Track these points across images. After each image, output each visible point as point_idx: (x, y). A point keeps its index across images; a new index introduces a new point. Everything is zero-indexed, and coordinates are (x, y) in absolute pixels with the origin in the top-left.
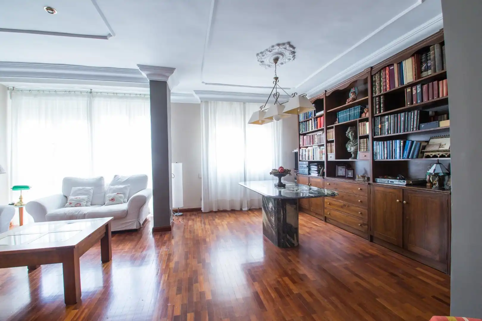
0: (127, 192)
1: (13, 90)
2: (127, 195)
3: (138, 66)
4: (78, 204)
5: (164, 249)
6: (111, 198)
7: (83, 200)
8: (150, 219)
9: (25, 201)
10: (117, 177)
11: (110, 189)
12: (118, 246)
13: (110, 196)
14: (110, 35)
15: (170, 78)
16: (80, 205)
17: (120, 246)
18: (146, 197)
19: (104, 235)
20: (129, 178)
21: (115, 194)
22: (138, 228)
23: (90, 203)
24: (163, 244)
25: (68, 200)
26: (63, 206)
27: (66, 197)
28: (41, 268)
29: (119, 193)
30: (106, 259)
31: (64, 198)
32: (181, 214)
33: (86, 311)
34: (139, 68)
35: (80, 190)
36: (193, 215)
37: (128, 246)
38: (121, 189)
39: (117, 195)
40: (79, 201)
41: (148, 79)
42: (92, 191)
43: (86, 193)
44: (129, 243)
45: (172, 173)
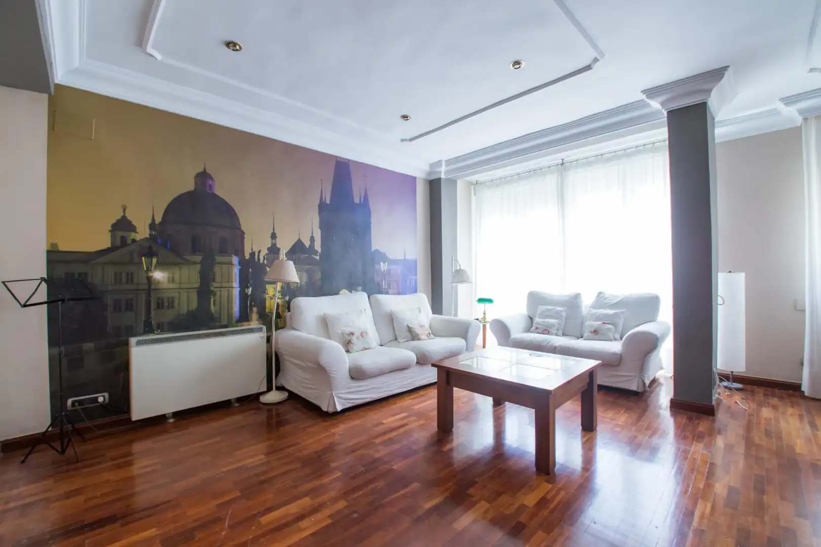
0: (621, 324)
1: (477, 184)
2: (620, 329)
3: (644, 94)
4: (546, 331)
5: (698, 449)
6: (592, 329)
7: (553, 325)
8: (662, 380)
9: (489, 318)
10: (602, 295)
11: (592, 315)
12: (606, 410)
13: (592, 326)
14: (596, 60)
15: (713, 94)
16: (548, 333)
17: (608, 411)
18: (658, 336)
19: (585, 388)
20: (622, 299)
21: (600, 323)
22: (640, 390)
23: (562, 332)
24: (699, 437)
25: (534, 324)
26: (528, 330)
27: (531, 318)
28: (505, 406)
29: (606, 322)
30: (588, 426)
31: (529, 319)
32: (740, 386)
33: (562, 493)
34: (647, 96)
35: (549, 310)
36: (774, 395)
37: (623, 418)
38: (608, 315)
39: (603, 326)
40: (548, 327)
41: (663, 110)
42: (564, 314)
43: (557, 315)
44: (624, 412)
45: (719, 294)
